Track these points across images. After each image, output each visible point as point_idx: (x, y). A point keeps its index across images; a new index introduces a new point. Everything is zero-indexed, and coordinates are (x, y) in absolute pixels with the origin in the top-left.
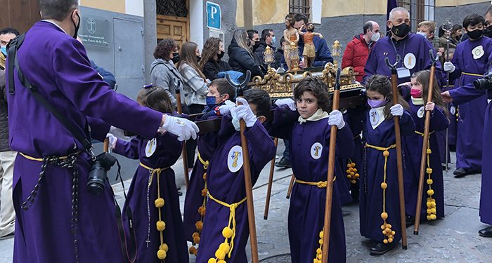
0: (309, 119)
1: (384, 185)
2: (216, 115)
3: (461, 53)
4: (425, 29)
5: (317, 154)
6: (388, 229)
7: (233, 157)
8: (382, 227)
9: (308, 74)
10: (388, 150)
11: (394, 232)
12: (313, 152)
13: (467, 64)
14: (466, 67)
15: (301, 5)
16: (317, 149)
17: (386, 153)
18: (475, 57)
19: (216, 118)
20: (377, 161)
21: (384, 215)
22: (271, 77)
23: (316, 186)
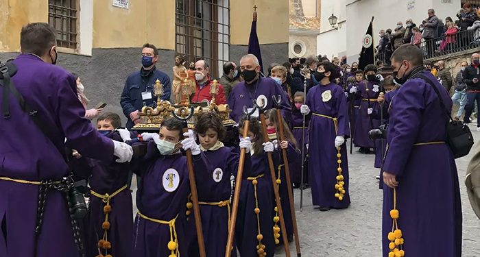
0: (211, 149)
1: (257, 210)
2: (139, 141)
3: (312, 96)
4: (280, 74)
5: (218, 178)
6: (261, 249)
7: (167, 179)
8: (258, 247)
9: (200, 109)
10: (256, 179)
11: (265, 254)
12: (215, 176)
13: (317, 106)
14: (317, 108)
15: (65, 30)
16: (218, 173)
17: (255, 182)
18: (324, 100)
19: (141, 144)
20: (248, 189)
21: (260, 236)
22: (165, 109)
23: (217, 205)
